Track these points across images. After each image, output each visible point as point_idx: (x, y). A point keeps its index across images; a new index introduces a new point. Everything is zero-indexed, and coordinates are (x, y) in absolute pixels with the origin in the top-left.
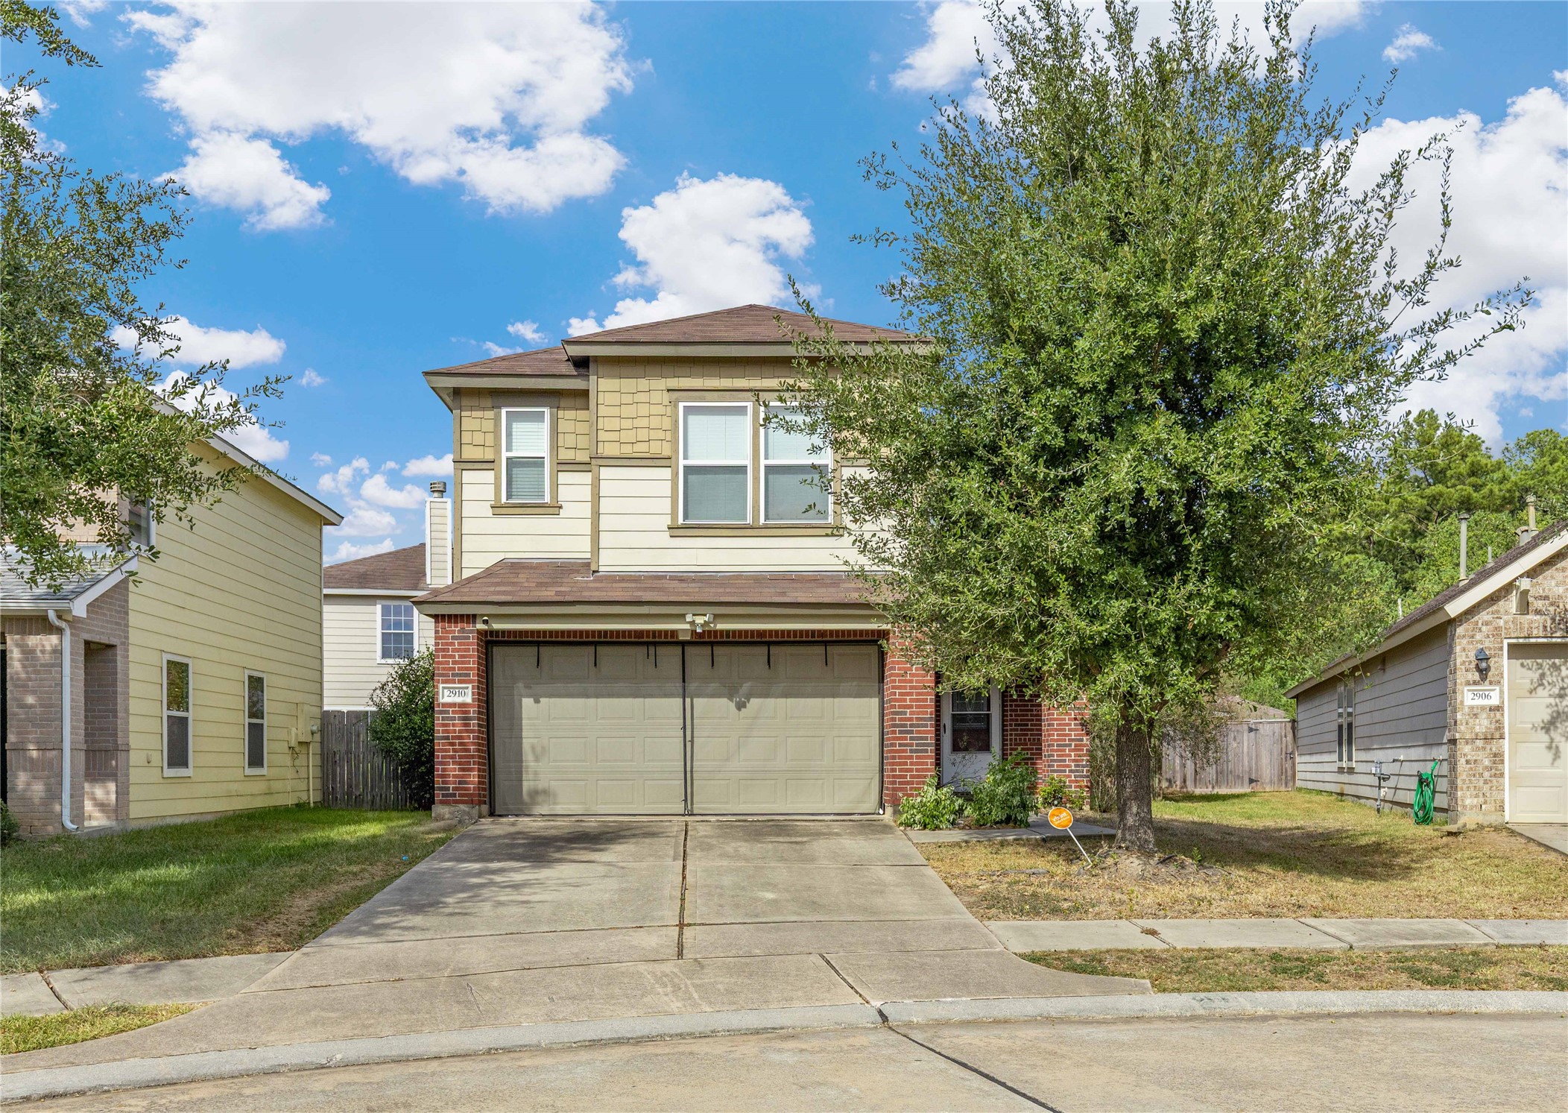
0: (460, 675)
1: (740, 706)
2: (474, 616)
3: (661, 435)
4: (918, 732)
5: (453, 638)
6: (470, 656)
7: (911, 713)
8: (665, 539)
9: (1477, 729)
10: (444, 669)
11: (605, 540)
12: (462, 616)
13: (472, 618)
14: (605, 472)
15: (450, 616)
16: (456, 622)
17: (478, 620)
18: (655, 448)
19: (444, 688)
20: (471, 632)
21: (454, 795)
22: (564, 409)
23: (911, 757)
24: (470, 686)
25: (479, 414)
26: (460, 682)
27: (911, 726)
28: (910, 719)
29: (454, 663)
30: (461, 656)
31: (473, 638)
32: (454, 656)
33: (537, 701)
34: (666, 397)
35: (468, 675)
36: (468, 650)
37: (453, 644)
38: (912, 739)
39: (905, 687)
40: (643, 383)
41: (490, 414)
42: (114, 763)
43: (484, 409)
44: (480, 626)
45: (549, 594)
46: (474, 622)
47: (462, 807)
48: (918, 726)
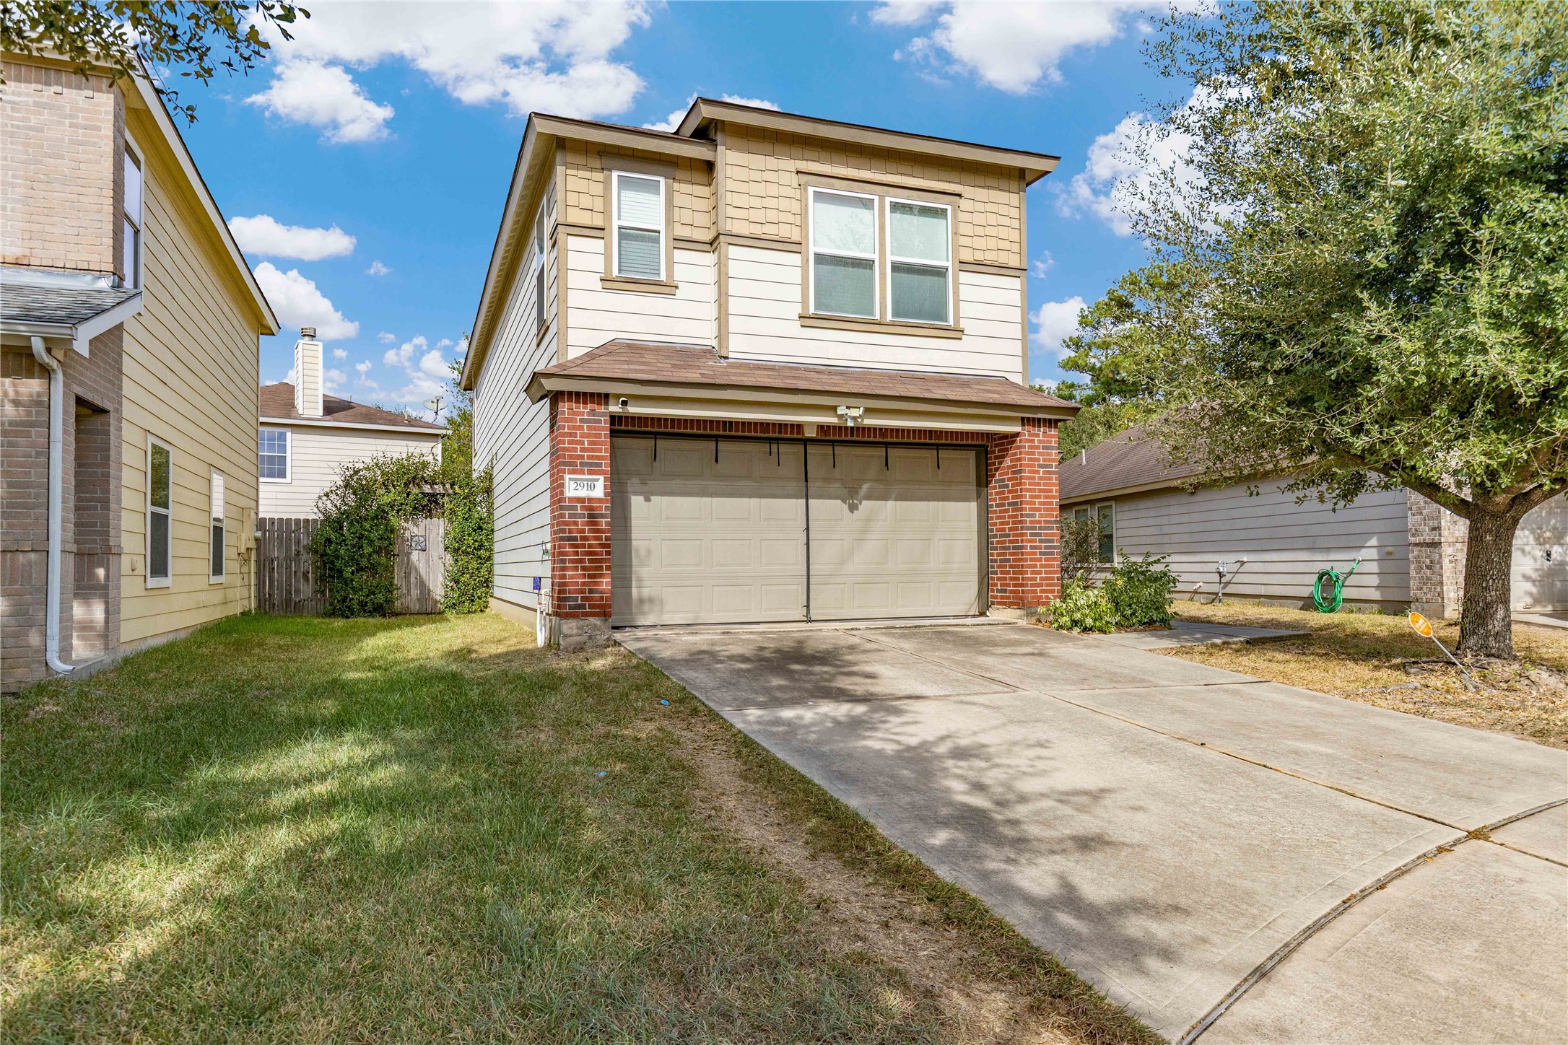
0: (591, 465)
1: (853, 508)
2: (607, 396)
3: (791, 218)
4: (1046, 535)
5: (582, 421)
6: (601, 443)
7: (1041, 516)
8: (795, 328)
9: (1457, 534)
10: (570, 457)
11: (734, 324)
12: (592, 395)
13: (604, 398)
14: (733, 252)
15: (578, 394)
16: (585, 403)
17: (611, 401)
18: (785, 232)
19: (570, 479)
20: (603, 414)
21: (583, 606)
22: (680, 181)
23: (1040, 560)
24: (602, 478)
25: (587, 174)
26: (590, 472)
27: (1040, 528)
28: (1039, 522)
29: (583, 450)
30: (590, 443)
31: (605, 423)
32: (583, 443)
33: (647, 500)
34: (795, 180)
35: (600, 465)
36: (599, 436)
37: (581, 428)
38: (1041, 541)
39: (1034, 490)
40: (772, 162)
41: (599, 176)
42: (101, 572)
43: (592, 169)
44: (615, 408)
45: (694, 376)
46: (607, 404)
47: (592, 620)
48: (1046, 528)
